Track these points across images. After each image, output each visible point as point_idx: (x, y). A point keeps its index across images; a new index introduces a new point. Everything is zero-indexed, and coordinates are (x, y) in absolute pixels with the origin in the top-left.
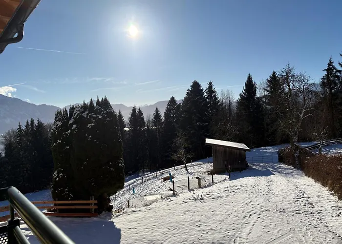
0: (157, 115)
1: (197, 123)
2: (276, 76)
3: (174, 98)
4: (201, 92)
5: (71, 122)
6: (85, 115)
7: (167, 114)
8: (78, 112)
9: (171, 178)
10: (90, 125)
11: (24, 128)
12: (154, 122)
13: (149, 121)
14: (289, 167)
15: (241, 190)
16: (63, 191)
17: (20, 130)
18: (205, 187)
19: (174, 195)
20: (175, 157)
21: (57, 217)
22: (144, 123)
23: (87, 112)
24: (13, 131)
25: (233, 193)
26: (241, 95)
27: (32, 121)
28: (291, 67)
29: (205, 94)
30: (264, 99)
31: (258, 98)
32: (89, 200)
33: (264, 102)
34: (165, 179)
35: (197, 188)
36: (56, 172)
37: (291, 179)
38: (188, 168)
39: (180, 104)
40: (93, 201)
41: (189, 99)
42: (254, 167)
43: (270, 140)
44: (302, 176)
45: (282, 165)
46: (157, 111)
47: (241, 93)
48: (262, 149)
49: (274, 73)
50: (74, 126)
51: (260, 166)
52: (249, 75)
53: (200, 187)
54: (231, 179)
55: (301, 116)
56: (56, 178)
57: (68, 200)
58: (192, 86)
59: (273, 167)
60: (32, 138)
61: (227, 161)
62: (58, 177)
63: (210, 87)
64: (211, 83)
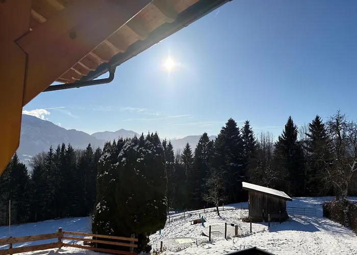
0: (187, 150)
1: (230, 163)
2: (320, 121)
3: (207, 134)
4: (236, 131)
5: (120, 154)
6: (135, 148)
7: (198, 151)
8: (129, 146)
9: (202, 221)
10: (139, 159)
11: (54, 152)
12: (183, 157)
13: (178, 156)
14: (336, 224)
15: (287, 245)
16: (103, 225)
17: (51, 154)
18: (243, 236)
19: (210, 241)
20: (206, 198)
21: (95, 251)
22: (173, 157)
23: (138, 146)
24: (43, 154)
25: (279, 248)
26: (279, 138)
27: (63, 146)
28: (341, 114)
29: (241, 133)
30: (305, 145)
31: (298, 143)
32: (130, 237)
33: (306, 148)
34: (196, 222)
35: (234, 237)
36: (99, 204)
37: (341, 238)
38: (220, 212)
39: (213, 141)
40: (133, 239)
41: (224, 136)
42: (294, 219)
43: (310, 189)
44: (353, 236)
45: (327, 220)
46: (188, 146)
47: (281, 135)
48: (301, 199)
49: (317, 118)
50: (124, 159)
51: (302, 219)
52: (290, 117)
53: (237, 235)
54: (271, 230)
55: (352, 168)
56: (98, 211)
57: (108, 235)
58: (227, 124)
59: (317, 222)
60: (61, 163)
61: (265, 209)
62: (101, 209)
63: (247, 126)
64: (247, 122)
